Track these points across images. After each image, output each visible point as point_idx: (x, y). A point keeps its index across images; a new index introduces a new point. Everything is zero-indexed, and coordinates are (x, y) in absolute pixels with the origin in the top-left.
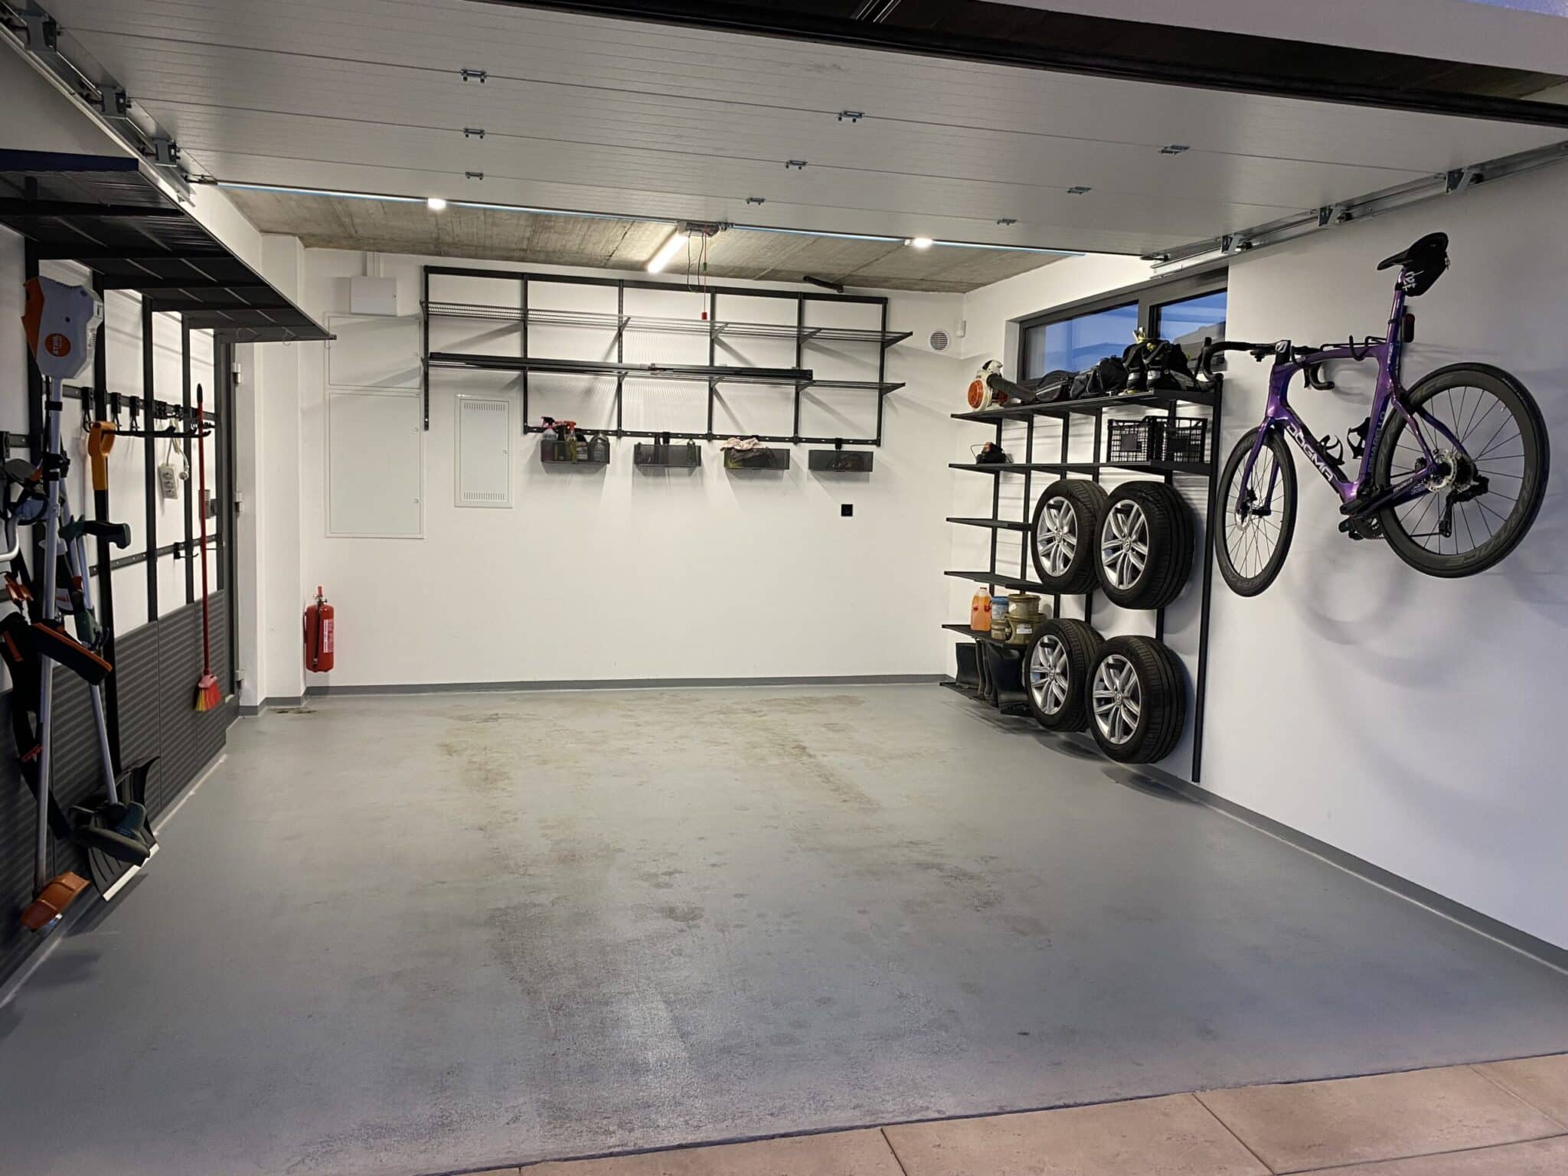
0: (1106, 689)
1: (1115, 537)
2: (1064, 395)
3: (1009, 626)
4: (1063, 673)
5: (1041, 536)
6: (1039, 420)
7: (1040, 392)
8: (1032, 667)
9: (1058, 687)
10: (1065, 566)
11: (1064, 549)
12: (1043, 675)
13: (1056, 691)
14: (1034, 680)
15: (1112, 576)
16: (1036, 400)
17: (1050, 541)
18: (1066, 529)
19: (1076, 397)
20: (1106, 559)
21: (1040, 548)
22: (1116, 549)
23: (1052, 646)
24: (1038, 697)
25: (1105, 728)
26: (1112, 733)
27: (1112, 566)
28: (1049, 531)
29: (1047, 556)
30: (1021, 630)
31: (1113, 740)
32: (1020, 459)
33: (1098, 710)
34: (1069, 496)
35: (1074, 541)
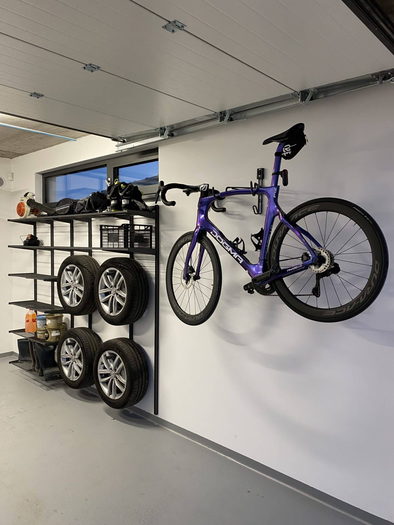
0: (105, 368)
1: (106, 287)
2: (71, 211)
3: (47, 333)
4: (80, 358)
5: (63, 285)
6: (56, 223)
7: (57, 209)
8: (62, 354)
9: (78, 366)
10: (78, 301)
11: (76, 292)
12: (68, 359)
13: (77, 369)
14: (63, 362)
15: (106, 308)
16: (56, 214)
17: (68, 288)
18: (77, 282)
19: (79, 213)
20: (102, 299)
21: (63, 292)
22: (107, 294)
23: (73, 344)
24: (66, 371)
25: (106, 390)
26: (110, 393)
27: (106, 302)
28: (67, 282)
29: (67, 295)
30: (54, 334)
31: (111, 397)
32: (47, 243)
33: (101, 380)
34: (78, 264)
35: (82, 288)
